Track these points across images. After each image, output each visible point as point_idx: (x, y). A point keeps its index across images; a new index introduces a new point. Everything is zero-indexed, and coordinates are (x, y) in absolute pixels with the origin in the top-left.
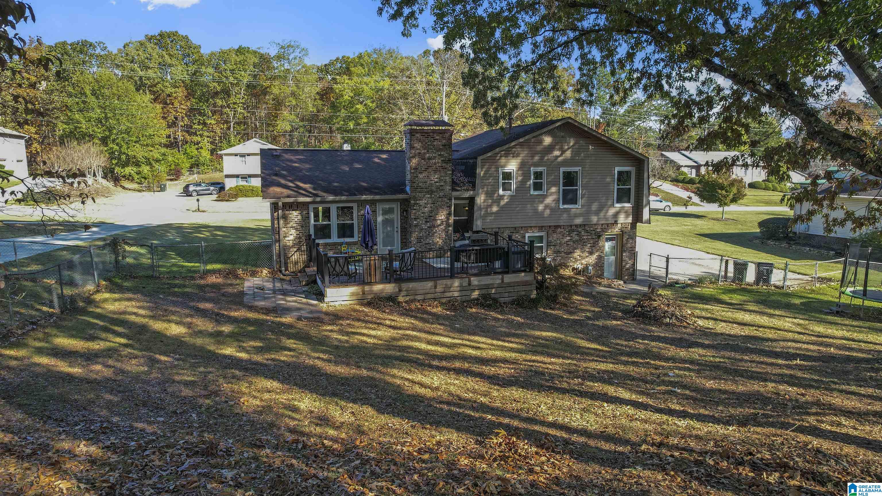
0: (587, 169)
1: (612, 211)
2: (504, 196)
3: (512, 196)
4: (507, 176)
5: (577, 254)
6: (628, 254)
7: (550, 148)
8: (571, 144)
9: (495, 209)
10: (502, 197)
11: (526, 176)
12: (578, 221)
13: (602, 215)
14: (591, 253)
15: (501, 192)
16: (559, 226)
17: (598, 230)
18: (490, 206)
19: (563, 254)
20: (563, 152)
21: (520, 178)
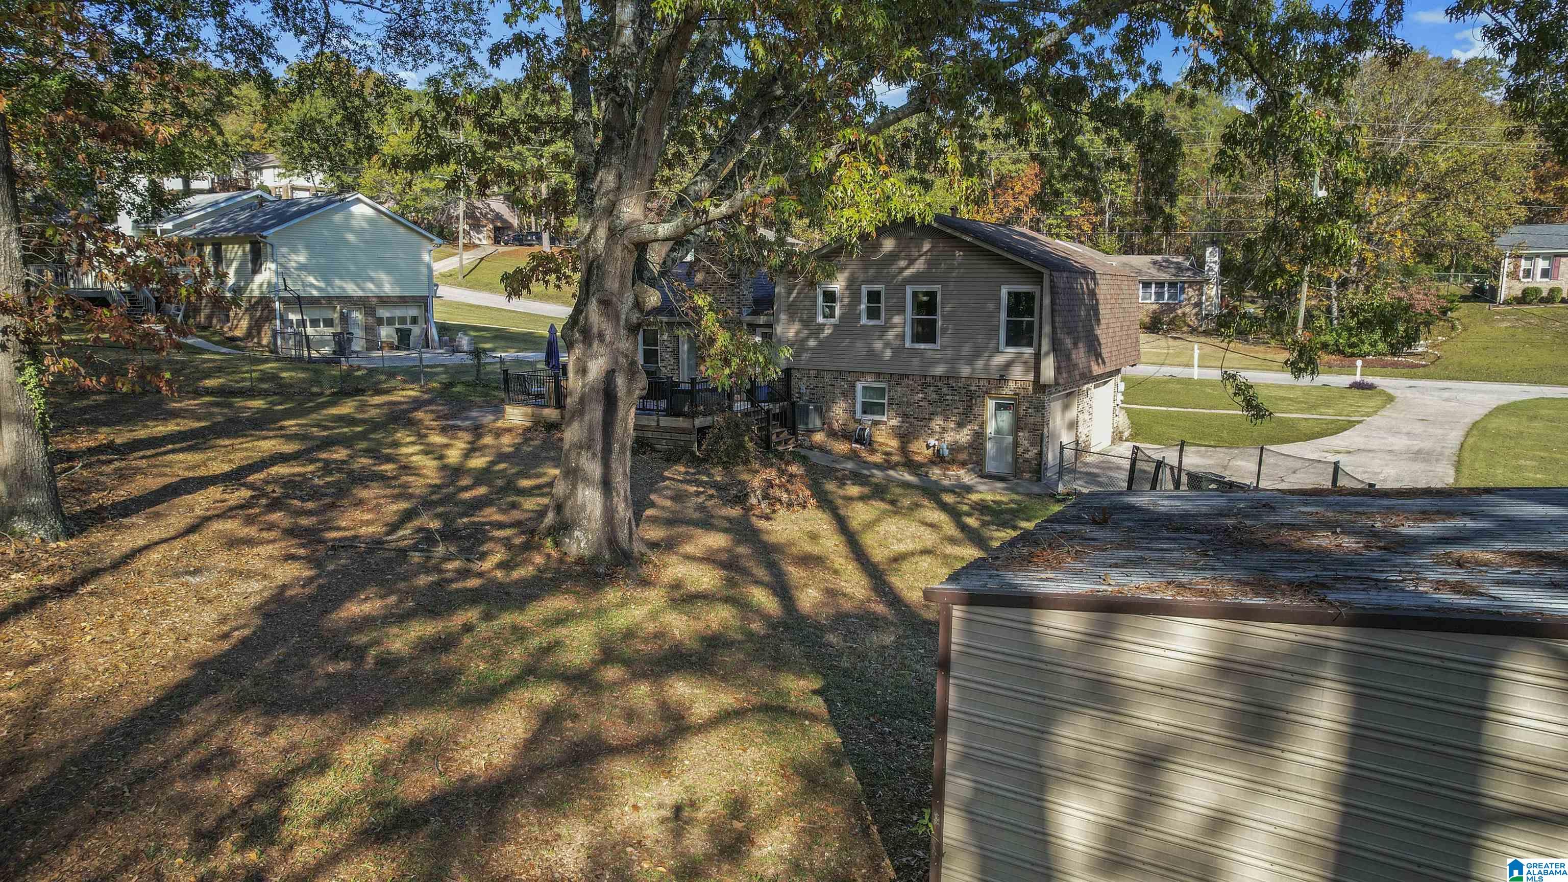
0: (951, 288)
1: (999, 360)
2: (825, 325)
3: (835, 325)
4: (830, 297)
5: (937, 423)
6: (1027, 434)
7: (893, 257)
8: (925, 249)
9: (812, 343)
10: (821, 327)
11: (855, 298)
12: (939, 370)
13: (980, 364)
14: (960, 425)
15: (820, 319)
16: (907, 376)
17: (973, 388)
18: (807, 338)
19: (912, 420)
20: (911, 262)
21: (846, 300)
